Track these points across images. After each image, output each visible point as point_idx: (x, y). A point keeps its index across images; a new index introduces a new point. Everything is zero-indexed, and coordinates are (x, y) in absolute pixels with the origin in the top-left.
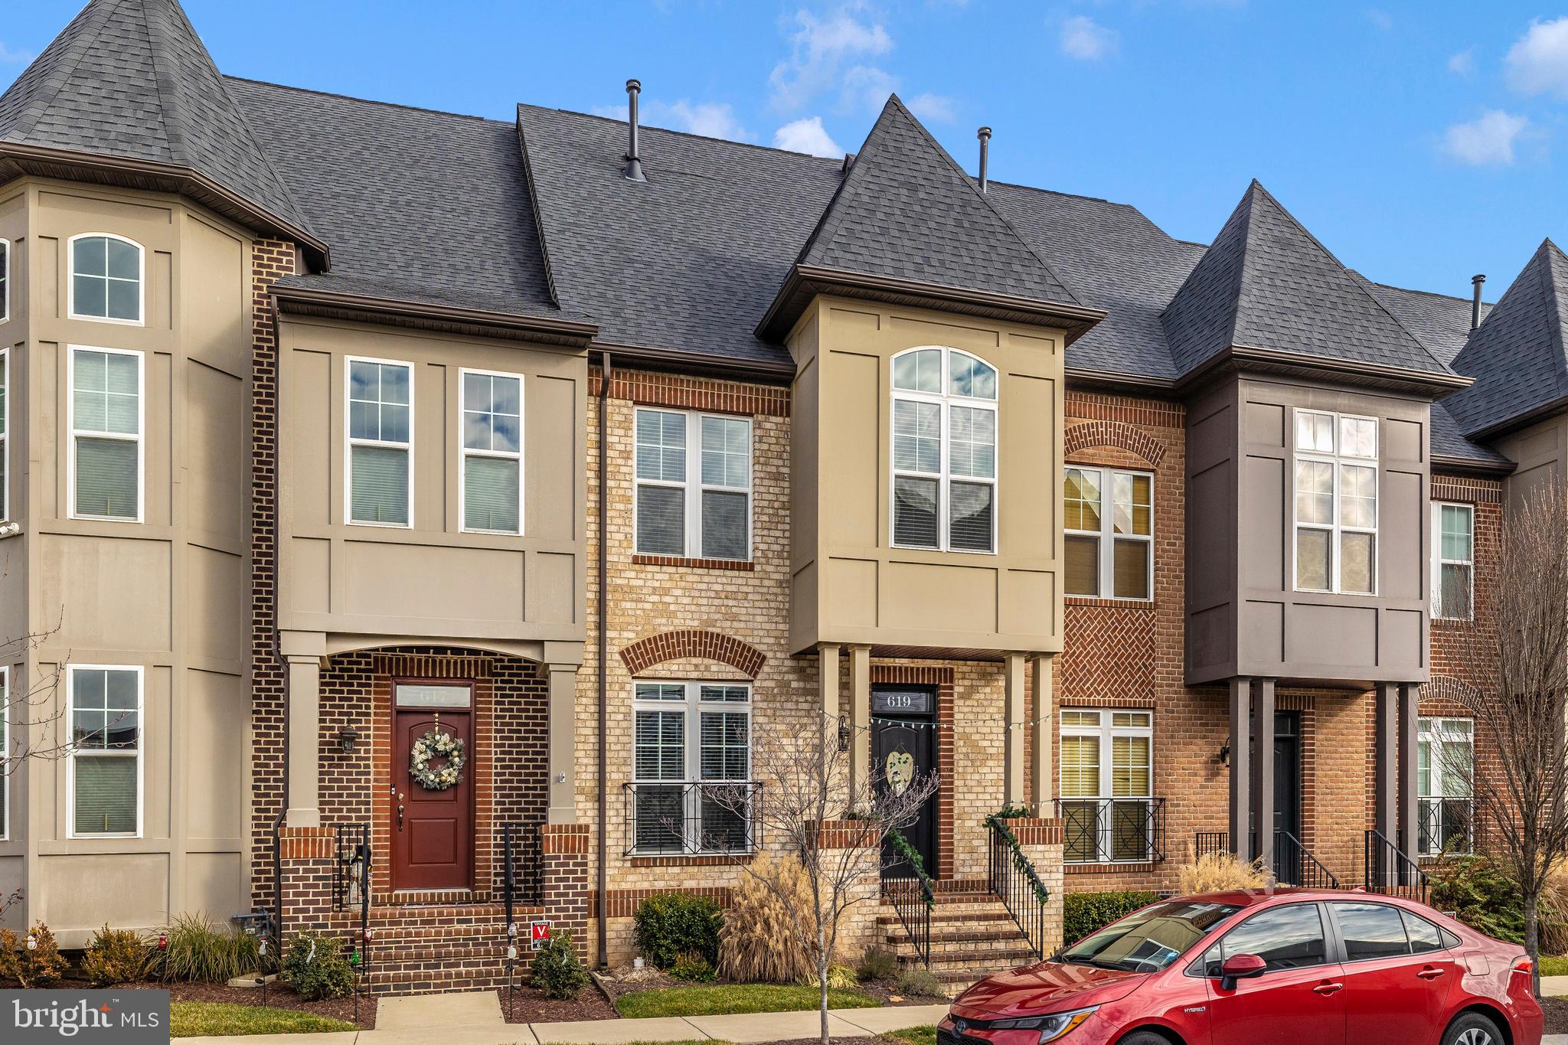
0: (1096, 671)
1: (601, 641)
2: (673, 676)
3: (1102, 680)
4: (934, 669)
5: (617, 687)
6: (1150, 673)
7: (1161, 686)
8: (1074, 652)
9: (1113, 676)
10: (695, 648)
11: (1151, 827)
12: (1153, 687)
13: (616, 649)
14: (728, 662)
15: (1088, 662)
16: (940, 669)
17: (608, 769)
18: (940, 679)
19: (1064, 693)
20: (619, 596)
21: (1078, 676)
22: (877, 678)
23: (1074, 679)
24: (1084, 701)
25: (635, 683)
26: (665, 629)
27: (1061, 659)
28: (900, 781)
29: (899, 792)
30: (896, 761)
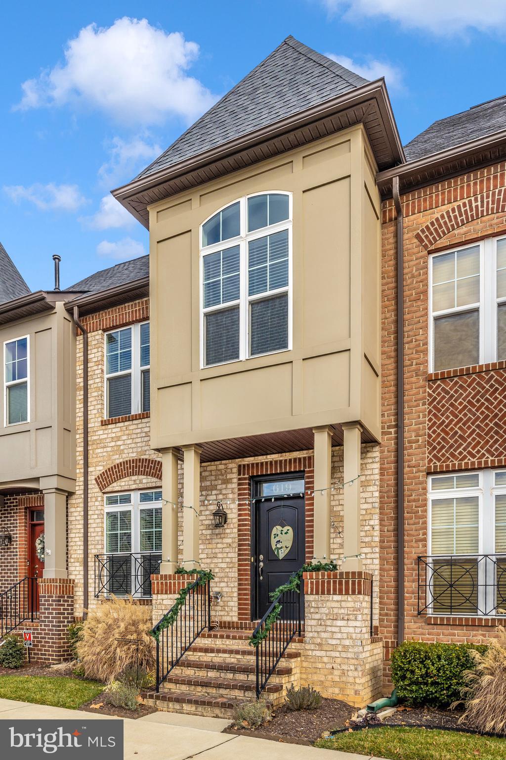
1: (86, 475)
5: (94, 500)
8: (444, 422)
10: (133, 470)
13: (93, 477)
15: (460, 428)
16: (304, 458)
17: (90, 547)
18: (305, 466)
19: (431, 461)
20: (95, 446)
21: (448, 443)
22: (253, 472)
23: (443, 447)
24: (454, 465)
25: (105, 496)
26: (118, 462)
27: (427, 431)
28: (282, 548)
29: (281, 556)
30: (279, 533)
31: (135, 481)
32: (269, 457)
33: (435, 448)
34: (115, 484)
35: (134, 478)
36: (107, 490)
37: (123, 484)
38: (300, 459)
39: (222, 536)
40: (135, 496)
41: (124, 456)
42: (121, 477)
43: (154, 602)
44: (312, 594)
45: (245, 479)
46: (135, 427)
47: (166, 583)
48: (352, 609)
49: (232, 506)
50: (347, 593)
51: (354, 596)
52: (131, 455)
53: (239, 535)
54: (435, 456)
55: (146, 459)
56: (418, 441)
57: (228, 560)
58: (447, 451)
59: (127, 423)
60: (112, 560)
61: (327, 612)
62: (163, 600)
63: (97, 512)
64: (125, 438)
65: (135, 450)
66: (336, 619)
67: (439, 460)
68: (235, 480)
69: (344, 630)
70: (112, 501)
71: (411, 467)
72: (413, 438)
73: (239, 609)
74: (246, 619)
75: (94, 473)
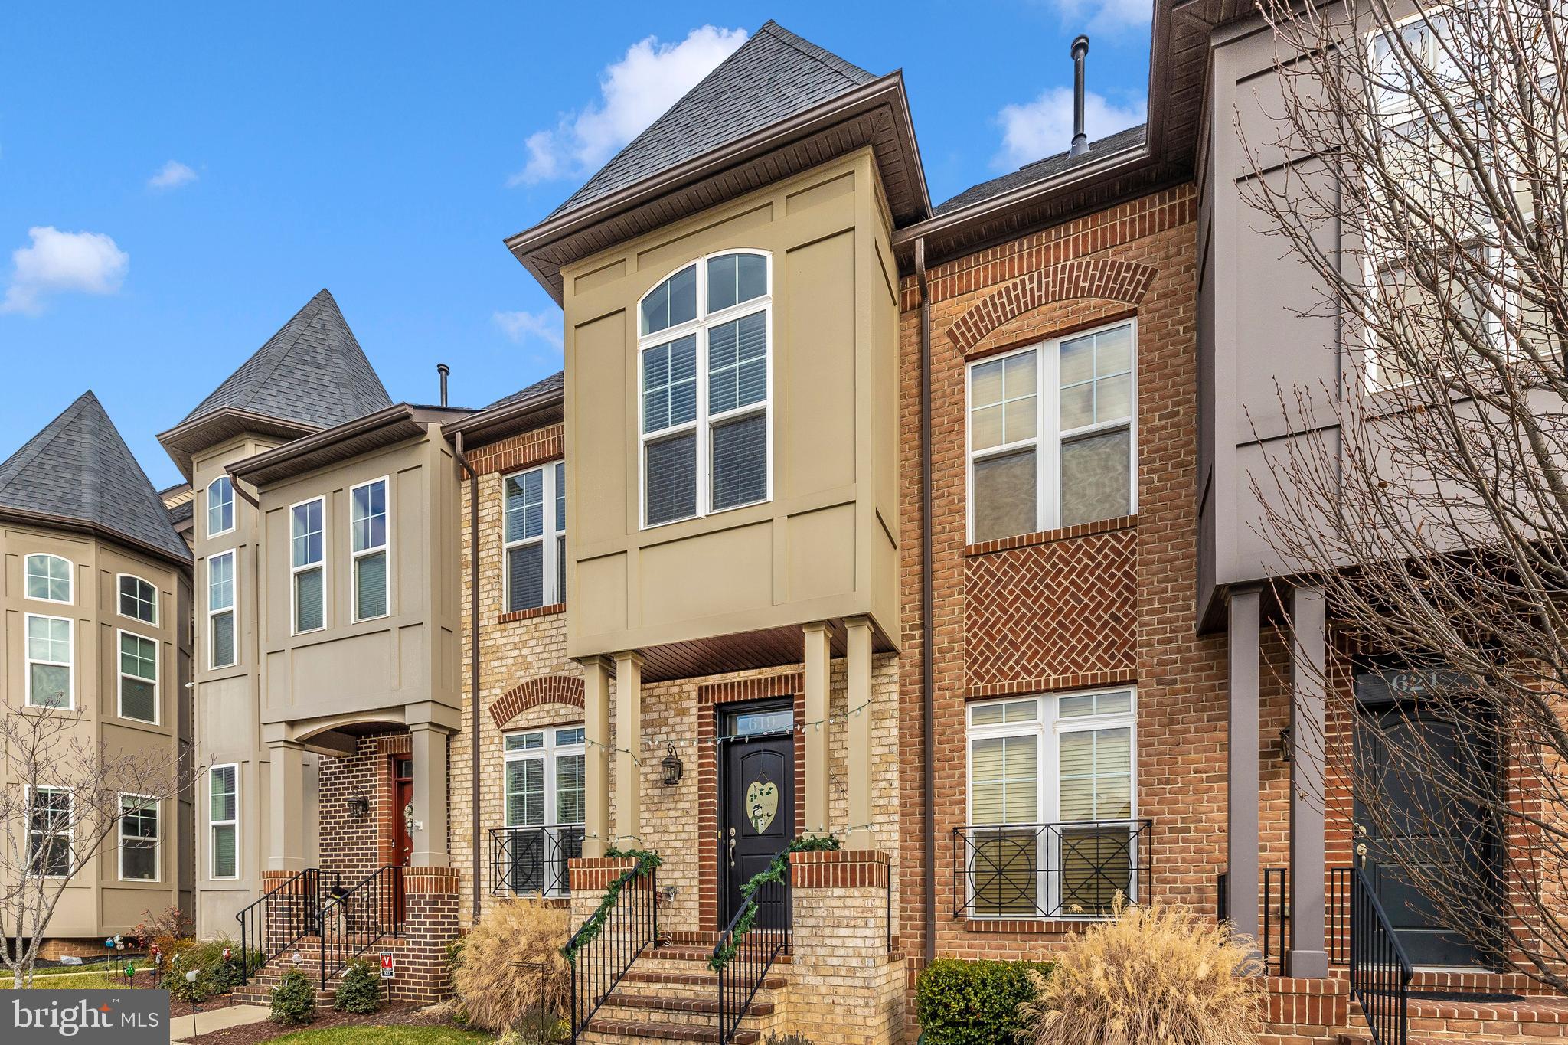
0: (1023, 643)
1: (476, 701)
2: (531, 723)
3: (1036, 652)
5: (489, 741)
6: (1126, 628)
7: (1149, 644)
8: (988, 620)
9: (1055, 644)
10: (546, 694)
12: (1133, 647)
13: (487, 706)
15: (1011, 630)
16: (793, 676)
17: (482, 817)
18: (793, 688)
19: (970, 680)
20: (489, 657)
21: (993, 652)
22: (719, 698)
23: (988, 659)
24: (1002, 686)
25: (506, 735)
26: (523, 681)
27: (965, 634)
28: (762, 816)
29: (761, 829)
30: (758, 793)
31: (548, 711)
32: (742, 673)
33: (976, 660)
34: (519, 717)
35: (547, 707)
36: (507, 726)
37: (531, 716)
38: (786, 677)
39: (676, 798)
40: (549, 736)
41: (532, 672)
42: (527, 706)
43: (573, 903)
44: (803, 887)
45: (708, 708)
46: (547, 626)
47: (591, 872)
48: (860, 910)
49: (690, 751)
50: (853, 885)
51: (863, 889)
52: (542, 671)
53: (700, 797)
54: (976, 673)
55: (565, 678)
56: (952, 649)
57: (684, 836)
58: (992, 666)
59: (536, 620)
60: (515, 837)
61: (825, 914)
62: (586, 899)
63: (493, 761)
64: (533, 643)
65: (548, 663)
66: (837, 926)
67: (982, 679)
68: (694, 711)
69: (849, 942)
70: (515, 744)
71: (944, 690)
72: (946, 644)
73: (701, 913)
74: (711, 928)
75: (487, 700)
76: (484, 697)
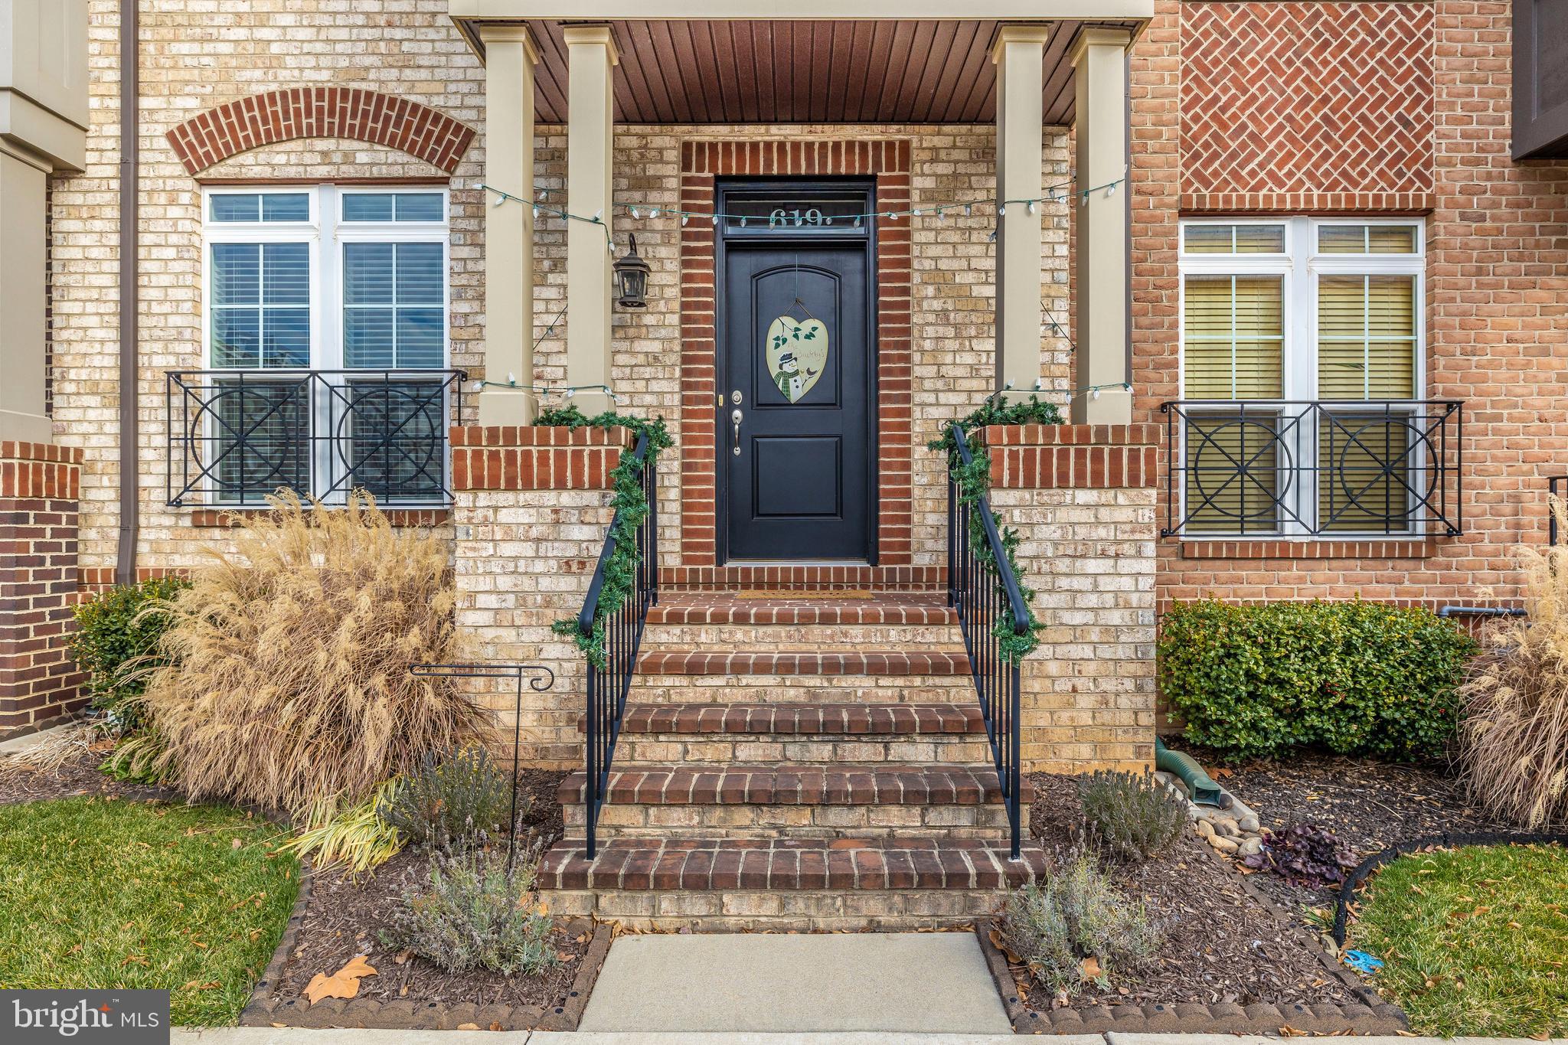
0: (1271, 138)
1: (130, 117)
2: (278, 174)
3: (1290, 155)
4: (863, 145)
5: (163, 199)
6: (1418, 137)
7: (1449, 163)
8: (1216, 99)
9: (1317, 146)
10: (320, 120)
11: (1421, 462)
12: (1428, 164)
13: (161, 130)
14: (391, 144)
15: (1252, 117)
16: (877, 144)
17: (144, 347)
18: (877, 164)
19: (1188, 183)
20: (166, 33)
21: (1226, 147)
22: (727, 166)
23: (1216, 155)
24: (1241, 198)
25: (207, 192)
26: (261, 90)
27: (1180, 114)
28: (796, 373)
29: (797, 391)
30: (789, 334)
31: (324, 154)
32: (774, 129)
33: (1196, 156)
34: (248, 158)
35: (321, 145)
36: (214, 172)
37: (281, 159)
39: (632, 332)
40: (325, 204)
41: (284, 74)
43: (459, 516)
44: (1013, 485)
45: (704, 182)
48: (1128, 527)
49: (663, 252)
50: (1116, 483)
51: (1133, 492)
52: (312, 75)
54: (1197, 174)
55: (368, 94)
56: (1159, 135)
57: (649, 399)
58: (1223, 166)
61: (1057, 535)
62: (496, 509)
63: (174, 239)
64: (286, 19)
65: (323, 64)
66: (1083, 556)
67: (1207, 184)
68: (673, 183)
69: (1105, 583)
70: (234, 211)
71: (1145, 193)
72: (1149, 126)
73: (685, 533)
74: (707, 560)
75: (161, 116)
76: (151, 111)
